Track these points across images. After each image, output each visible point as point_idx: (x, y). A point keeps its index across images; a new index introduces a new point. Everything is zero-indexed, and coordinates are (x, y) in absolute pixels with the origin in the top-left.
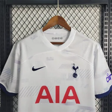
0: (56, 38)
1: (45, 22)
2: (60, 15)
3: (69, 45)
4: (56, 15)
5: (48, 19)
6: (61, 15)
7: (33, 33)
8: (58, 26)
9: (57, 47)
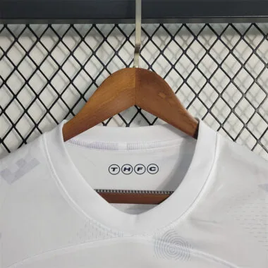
0: (127, 169)
1: (82, 96)
2: (147, 67)
3: (191, 210)
4: (127, 67)
5: (94, 82)
6: (150, 67)
7: (24, 141)
8: (139, 111)
9: (133, 217)
